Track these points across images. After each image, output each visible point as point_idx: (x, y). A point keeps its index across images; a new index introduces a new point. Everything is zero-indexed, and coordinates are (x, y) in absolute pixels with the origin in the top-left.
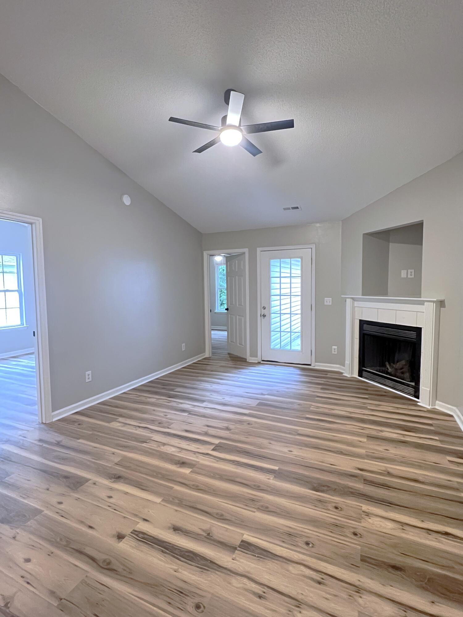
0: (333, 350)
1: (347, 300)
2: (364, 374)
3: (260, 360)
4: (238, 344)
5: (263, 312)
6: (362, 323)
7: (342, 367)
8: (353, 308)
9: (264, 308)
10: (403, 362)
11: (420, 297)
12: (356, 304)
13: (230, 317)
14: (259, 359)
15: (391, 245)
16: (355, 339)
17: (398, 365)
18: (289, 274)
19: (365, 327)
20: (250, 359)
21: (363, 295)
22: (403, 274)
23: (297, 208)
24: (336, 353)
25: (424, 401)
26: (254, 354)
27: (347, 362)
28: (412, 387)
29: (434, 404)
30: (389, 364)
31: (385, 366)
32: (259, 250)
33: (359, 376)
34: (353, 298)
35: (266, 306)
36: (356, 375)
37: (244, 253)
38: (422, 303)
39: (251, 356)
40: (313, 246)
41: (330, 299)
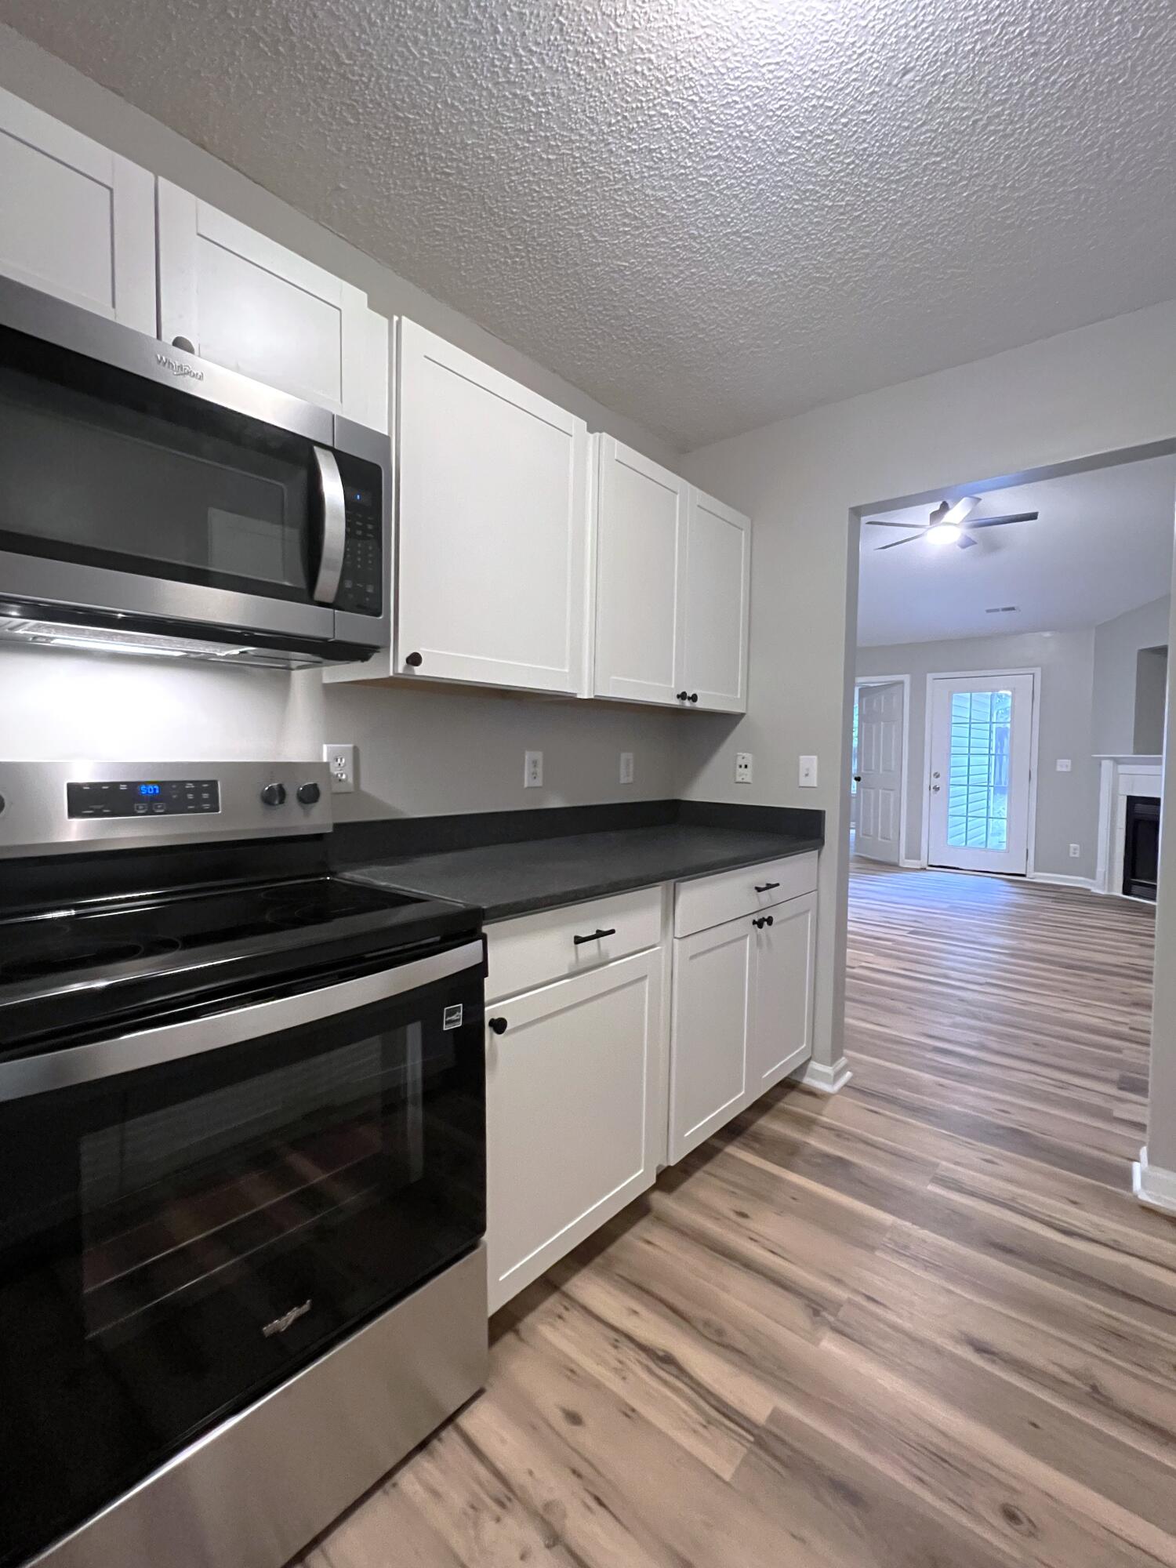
0: (1072, 850)
1: (1104, 763)
2: (1136, 889)
3: (925, 865)
4: (880, 839)
5: (936, 782)
6: (1132, 801)
7: (1091, 881)
8: (1116, 775)
9: (937, 776)
12: (1122, 768)
13: (864, 793)
14: (923, 863)
16: (1118, 830)
18: (987, 750)
19: (1139, 807)
20: (906, 863)
21: (1135, 754)
23: (1013, 609)
24: (1077, 855)
26: (915, 853)
27: (1101, 868)
32: (930, 676)
33: (1125, 892)
34: (1115, 759)
35: (940, 772)
36: (1118, 892)
37: (902, 683)
39: (907, 858)
40: (1038, 671)
41: (1068, 762)
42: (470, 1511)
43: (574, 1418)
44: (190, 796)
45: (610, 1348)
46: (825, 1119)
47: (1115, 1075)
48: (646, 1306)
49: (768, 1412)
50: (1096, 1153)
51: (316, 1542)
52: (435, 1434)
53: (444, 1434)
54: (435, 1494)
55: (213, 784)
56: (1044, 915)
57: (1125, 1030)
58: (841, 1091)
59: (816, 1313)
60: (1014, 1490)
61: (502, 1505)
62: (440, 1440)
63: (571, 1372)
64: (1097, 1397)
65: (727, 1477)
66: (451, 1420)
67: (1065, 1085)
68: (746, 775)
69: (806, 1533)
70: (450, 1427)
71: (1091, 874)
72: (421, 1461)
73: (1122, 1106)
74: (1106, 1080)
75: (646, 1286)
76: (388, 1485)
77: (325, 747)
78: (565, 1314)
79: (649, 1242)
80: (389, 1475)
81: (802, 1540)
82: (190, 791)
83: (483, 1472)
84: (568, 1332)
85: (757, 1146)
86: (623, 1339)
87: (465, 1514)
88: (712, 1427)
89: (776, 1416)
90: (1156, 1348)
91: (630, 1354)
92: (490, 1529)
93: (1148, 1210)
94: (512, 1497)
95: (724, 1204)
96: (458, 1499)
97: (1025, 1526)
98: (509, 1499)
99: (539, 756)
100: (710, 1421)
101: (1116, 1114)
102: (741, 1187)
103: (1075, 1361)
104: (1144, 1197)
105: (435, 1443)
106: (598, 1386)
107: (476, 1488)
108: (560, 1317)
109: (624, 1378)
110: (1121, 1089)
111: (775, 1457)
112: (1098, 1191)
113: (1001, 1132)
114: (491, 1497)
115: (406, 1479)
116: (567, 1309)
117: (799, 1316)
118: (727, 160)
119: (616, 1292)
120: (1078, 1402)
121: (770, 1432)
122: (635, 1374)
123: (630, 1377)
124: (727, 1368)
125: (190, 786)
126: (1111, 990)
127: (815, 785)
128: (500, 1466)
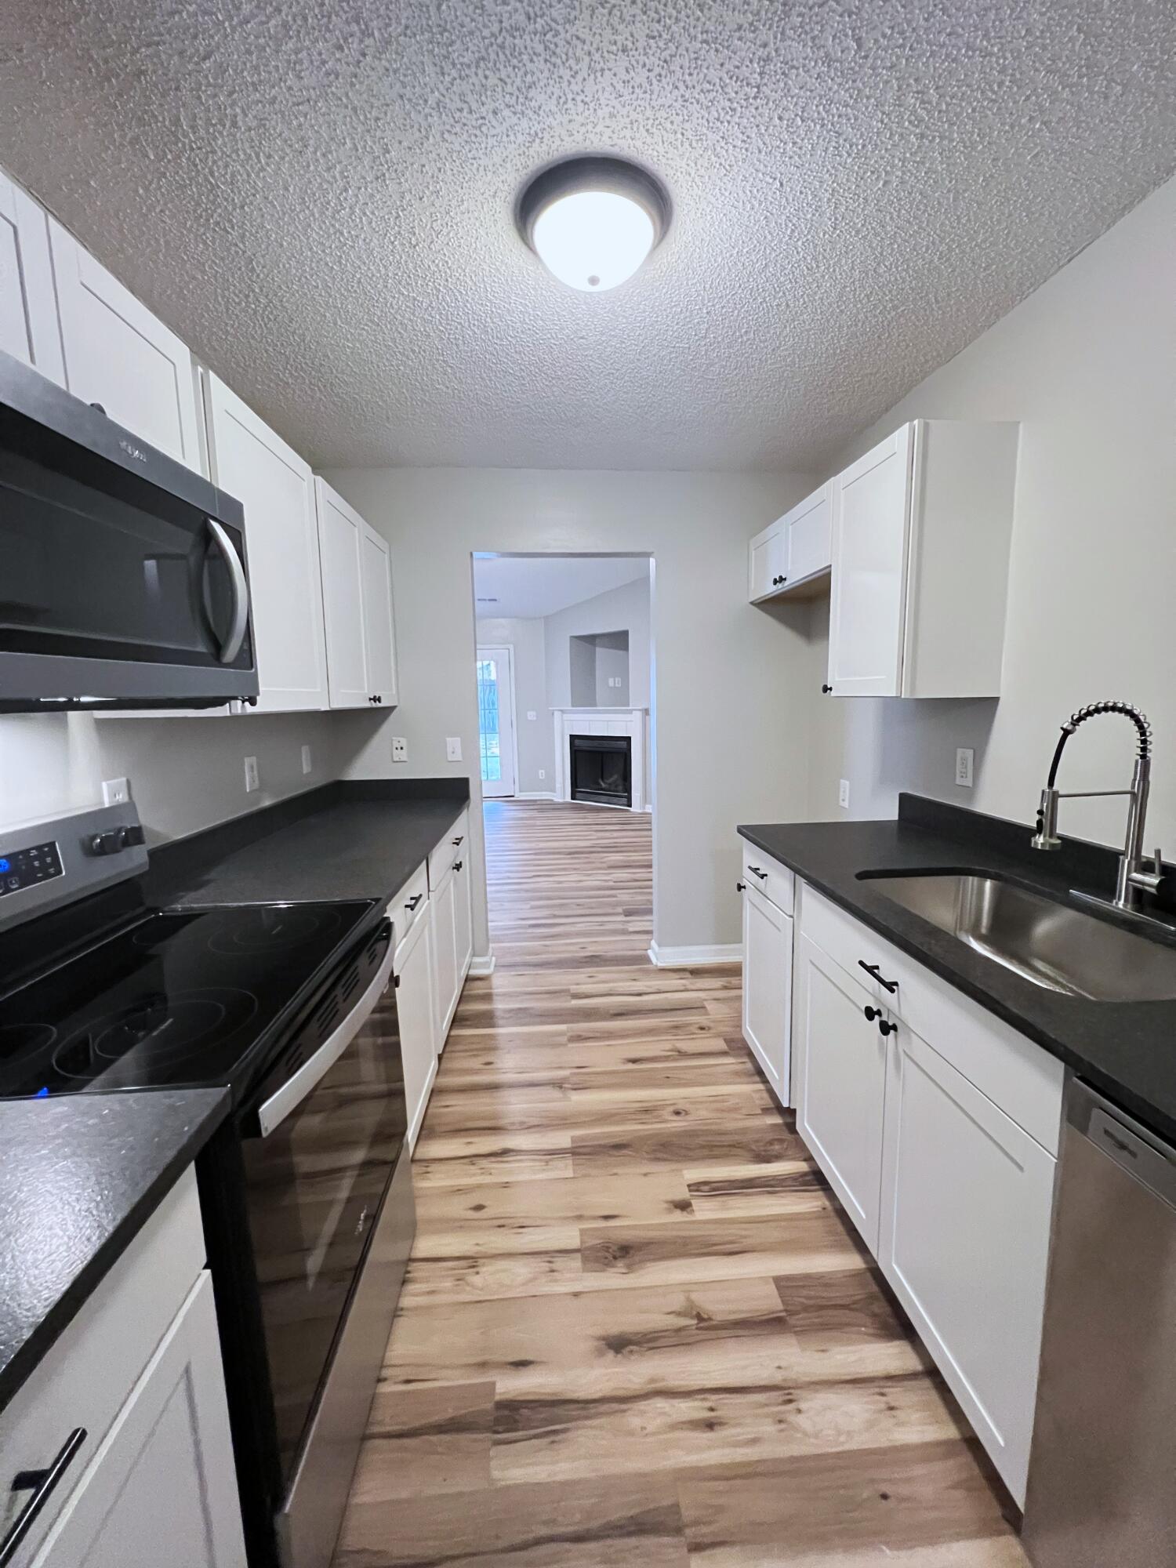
0: (541, 777)
1: (556, 713)
2: (578, 795)
6: (573, 738)
7: (553, 794)
8: (563, 721)
10: (615, 777)
11: (628, 705)
12: (565, 716)
15: (598, 650)
17: (611, 780)
19: (577, 742)
21: (573, 706)
22: (611, 682)
24: (544, 780)
25: (636, 808)
27: (558, 786)
28: (625, 797)
29: (644, 808)
30: (603, 780)
31: (599, 784)
33: (572, 799)
34: (561, 711)
36: (568, 799)
38: (630, 712)
40: (511, 647)
41: (534, 713)
43: (479, 1208)
44: (36, 864)
45: (472, 1167)
46: (499, 990)
47: (620, 910)
48: (471, 1136)
49: (570, 1140)
50: (630, 953)
52: (406, 1271)
53: (411, 1267)
54: (431, 1292)
55: (52, 845)
56: (538, 823)
57: (611, 883)
58: (495, 971)
59: (561, 1087)
60: (674, 1104)
61: (473, 1267)
62: (411, 1271)
63: (459, 1191)
64: (682, 1055)
65: (572, 1176)
66: (409, 1260)
67: (602, 923)
68: (402, 755)
69: (615, 1171)
70: (411, 1262)
71: (553, 790)
72: (409, 1287)
73: (630, 924)
74: (618, 914)
75: (463, 1127)
77: (104, 785)
78: (429, 1169)
79: (447, 1106)
81: (615, 1174)
82: (36, 858)
83: (449, 1264)
84: (438, 1176)
85: (468, 1023)
86: (474, 1159)
88: (550, 1163)
89: (573, 1139)
90: (691, 1024)
91: (484, 1163)
92: (476, 1279)
93: (663, 970)
94: (475, 1260)
95: (476, 1063)
96: (445, 1284)
97: (684, 1113)
98: (475, 1262)
99: (253, 760)
100: (547, 1162)
101: (631, 929)
102: (477, 1050)
103: (668, 1046)
104: (661, 965)
106: (479, 1186)
107: (453, 1272)
108: (428, 1173)
109: (491, 1174)
110: (626, 916)
111: (585, 1154)
112: (640, 970)
113: (588, 960)
114: (464, 1269)
115: (408, 1301)
116: (427, 1167)
117: (556, 1094)
118: (463, 327)
119: (450, 1141)
120: (675, 1060)
121: (576, 1147)
122: (494, 1168)
123: (493, 1171)
124: (537, 1135)
125: (34, 853)
126: (593, 862)
127: (460, 759)
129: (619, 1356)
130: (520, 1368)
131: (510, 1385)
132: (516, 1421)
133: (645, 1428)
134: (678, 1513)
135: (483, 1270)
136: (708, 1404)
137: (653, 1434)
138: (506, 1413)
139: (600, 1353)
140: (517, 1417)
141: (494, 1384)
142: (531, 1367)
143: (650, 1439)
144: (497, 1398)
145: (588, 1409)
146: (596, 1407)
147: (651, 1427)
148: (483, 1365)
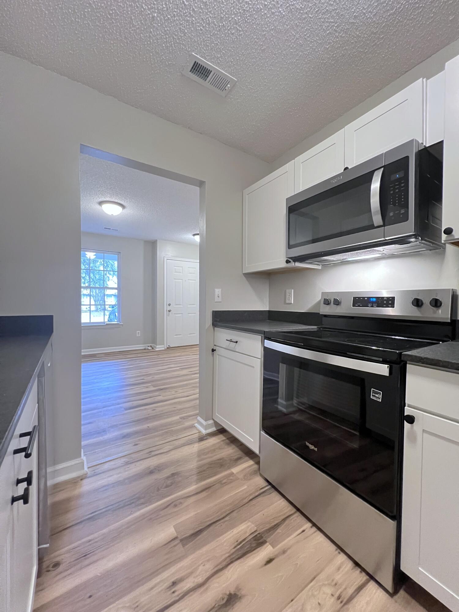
42: (334, 583)
44: (385, 302)
51: (319, 529)
52: (363, 570)
53: (364, 574)
54: (339, 569)
61: (339, 598)
62: (361, 572)
66: (371, 577)
70: (368, 577)
72: (350, 564)
76: (339, 550)
80: (342, 550)
83: (351, 591)
87: (333, 580)
92: (328, 590)
94: (343, 603)
96: (338, 577)
98: (341, 602)
105: (359, 570)
107: (344, 587)
114: (341, 592)
115: (342, 557)
128: (355, 600)
129: (228, 593)
130: (269, 560)
131: (266, 551)
132: (255, 540)
133: (203, 566)
134: (182, 545)
135: (333, 600)
136: (176, 594)
137: (199, 566)
138: (261, 541)
139: (238, 589)
140: (255, 542)
141: (273, 547)
142: (264, 562)
143: (200, 562)
144: (268, 544)
145: (230, 560)
146: (227, 562)
147: (201, 568)
148: (284, 552)
